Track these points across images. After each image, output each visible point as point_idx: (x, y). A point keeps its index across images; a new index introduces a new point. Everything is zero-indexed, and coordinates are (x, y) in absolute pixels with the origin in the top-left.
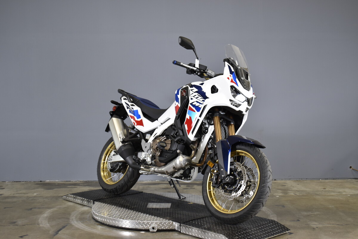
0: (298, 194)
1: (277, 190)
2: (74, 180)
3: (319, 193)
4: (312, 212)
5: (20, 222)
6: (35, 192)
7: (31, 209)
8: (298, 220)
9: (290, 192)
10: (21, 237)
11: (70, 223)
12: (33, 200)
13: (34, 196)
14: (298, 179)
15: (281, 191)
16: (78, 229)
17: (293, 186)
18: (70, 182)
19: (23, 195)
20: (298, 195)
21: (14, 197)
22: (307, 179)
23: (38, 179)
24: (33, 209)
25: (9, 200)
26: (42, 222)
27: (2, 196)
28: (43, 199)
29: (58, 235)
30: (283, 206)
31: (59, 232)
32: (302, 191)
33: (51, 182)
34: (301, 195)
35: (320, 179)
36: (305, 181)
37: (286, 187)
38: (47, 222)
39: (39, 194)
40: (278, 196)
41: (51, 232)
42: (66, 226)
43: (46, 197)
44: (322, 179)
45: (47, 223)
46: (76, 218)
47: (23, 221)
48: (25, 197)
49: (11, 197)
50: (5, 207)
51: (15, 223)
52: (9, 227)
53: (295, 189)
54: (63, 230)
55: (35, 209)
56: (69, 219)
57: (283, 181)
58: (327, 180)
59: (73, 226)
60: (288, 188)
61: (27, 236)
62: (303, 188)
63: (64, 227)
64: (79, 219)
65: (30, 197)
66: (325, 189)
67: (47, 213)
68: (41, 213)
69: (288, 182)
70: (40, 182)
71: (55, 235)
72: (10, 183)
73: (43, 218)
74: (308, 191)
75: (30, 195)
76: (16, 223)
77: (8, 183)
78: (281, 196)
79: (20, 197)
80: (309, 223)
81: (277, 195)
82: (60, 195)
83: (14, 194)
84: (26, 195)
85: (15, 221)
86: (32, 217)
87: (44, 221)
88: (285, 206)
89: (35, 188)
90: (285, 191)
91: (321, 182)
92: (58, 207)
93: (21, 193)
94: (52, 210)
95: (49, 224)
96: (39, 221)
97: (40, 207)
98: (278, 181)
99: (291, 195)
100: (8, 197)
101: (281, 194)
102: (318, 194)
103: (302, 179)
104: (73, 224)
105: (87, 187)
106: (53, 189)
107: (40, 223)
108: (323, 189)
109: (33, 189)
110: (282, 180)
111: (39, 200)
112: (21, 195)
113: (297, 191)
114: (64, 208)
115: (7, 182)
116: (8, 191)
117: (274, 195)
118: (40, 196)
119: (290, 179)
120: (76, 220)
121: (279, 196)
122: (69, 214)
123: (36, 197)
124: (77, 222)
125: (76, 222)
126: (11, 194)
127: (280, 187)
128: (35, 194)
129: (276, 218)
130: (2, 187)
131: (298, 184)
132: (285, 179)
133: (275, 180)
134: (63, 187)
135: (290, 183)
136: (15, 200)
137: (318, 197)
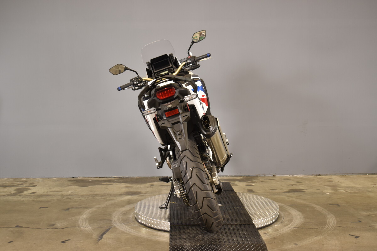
0: (348, 190)
1: (325, 186)
2: (108, 176)
3: (371, 189)
4: (371, 212)
5: (59, 225)
6: (69, 190)
7: (68, 209)
8: (360, 221)
9: (339, 188)
10: (63, 242)
11: (113, 225)
12: (68, 199)
13: (69, 194)
14: (343, 175)
15: (329, 188)
16: (123, 233)
17: (341, 182)
18: (104, 179)
19: (58, 193)
20: (350, 192)
21: (48, 195)
22: (353, 174)
23: (70, 175)
24: (70, 209)
25: (43, 199)
26: (82, 224)
27: (35, 194)
28: (79, 198)
29: (102, 239)
30: (338, 205)
31: (104, 237)
32: (352, 187)
33: (84, 179)
34: (352, 192)
35: (367, 174)
36: (351, 176)
37: (333, 183)
38: (88, 224)
39: (74, 192)
40: (328, 194)
41: (95, 236)
42: (110, 228)
43: (82, 195)
44: (369, 174)
45: (89, 226)
46: (118, 219)
47: (62, 223)
48: (59, 195)
49: (44, 195)
50: (41, 207)
51: (53, 225)
52: (48, 230)
53: (343, 185)
54: (107, 233)
55: (72, 209)
56: (111, 220)
57: (328, 177)
58: (374, 174)
59: (117, 228)
60: (336, 184)
61: (69, 241)
62: (352, 185)
63: (107, 230)
64: (121, 220)
65: (65, 196)
66: (376, 185)
67: (86, 215)
68: (80, 214)
69: (333, 177)
70: (72, 179)
71: (99, 240)
72: (41, 180)
73: (83, 219)
74: (359, 187)
75: (64, 193)
76: (55, 226)
77: (39, 180)
78: (331, 193)
79: (55, 195)
80: (372, 224)
81: (326, 192)
82: (95, 193)
83: (47, 192)
84: (60, 193)
85: (53, 223)
86: (71, 218)
87: (85, 223)
88: (339, 204)
89: (69, 186)
90: (334, 187)
91: (369, 177)
92: (97, 206)
93: (54, 191)
94: (90, 210)
95: (90, 226)
96: (80, 223)
97: (77, 207)
98: (323, 176)
99: (342, 192)
100: (41, 196)
101: (331, 191)
102: (370, 191)
103: (347, 174)
104: (117, 227)
105: (122, 184)
106: (87, 186)
107: (80, 225)
108: (373, 186)
109: (67, 186)
110: (327, 175)
111: (74, 199)
112: (54, 193)
113: (346, 187)
114: (103, 208)
115: (37, 179)
116: (41, 188)
117: (324, 192)
118: (75, 194)
119: (335, 174)
120: (119, 222)
121: (330, 193)
122: (110, 215)
123: (72, 195)
124: (120, 224)
125: (118, 224)
126: (44, 193)
127: (327, 183)
128: (70, 192)
129: (335, 218)
130: (34, 184)
131: (345, 180)
132: (330, 174)
133: (319, 175)
134: (98, 184)
135: (336, 179)
136: (49, 198)
137: (371, 194)
